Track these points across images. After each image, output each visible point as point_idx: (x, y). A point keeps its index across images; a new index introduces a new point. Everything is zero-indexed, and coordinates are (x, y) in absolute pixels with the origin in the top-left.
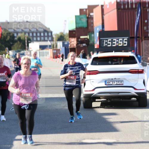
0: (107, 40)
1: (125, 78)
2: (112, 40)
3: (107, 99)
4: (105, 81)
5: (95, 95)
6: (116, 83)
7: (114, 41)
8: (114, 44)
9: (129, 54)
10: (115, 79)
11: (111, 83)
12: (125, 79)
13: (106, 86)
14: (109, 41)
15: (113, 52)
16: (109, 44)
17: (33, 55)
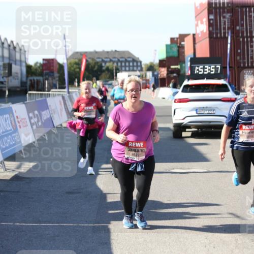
0: (199, 67)
1: (218, 106)
2: (204, 66)
3: (198, 129)
4: (196, 110)
5: (185, 124)
6: (207, 112)
7: (206, 68)
8: (206, 71)
9: (222, 82)
10: (207, 107)
11: (203, 112)
12: (217, 108)
13: (197, 115)
14: (201, 68)
15: (204, 79)
16: (201, 71)
17: (120, 84)
